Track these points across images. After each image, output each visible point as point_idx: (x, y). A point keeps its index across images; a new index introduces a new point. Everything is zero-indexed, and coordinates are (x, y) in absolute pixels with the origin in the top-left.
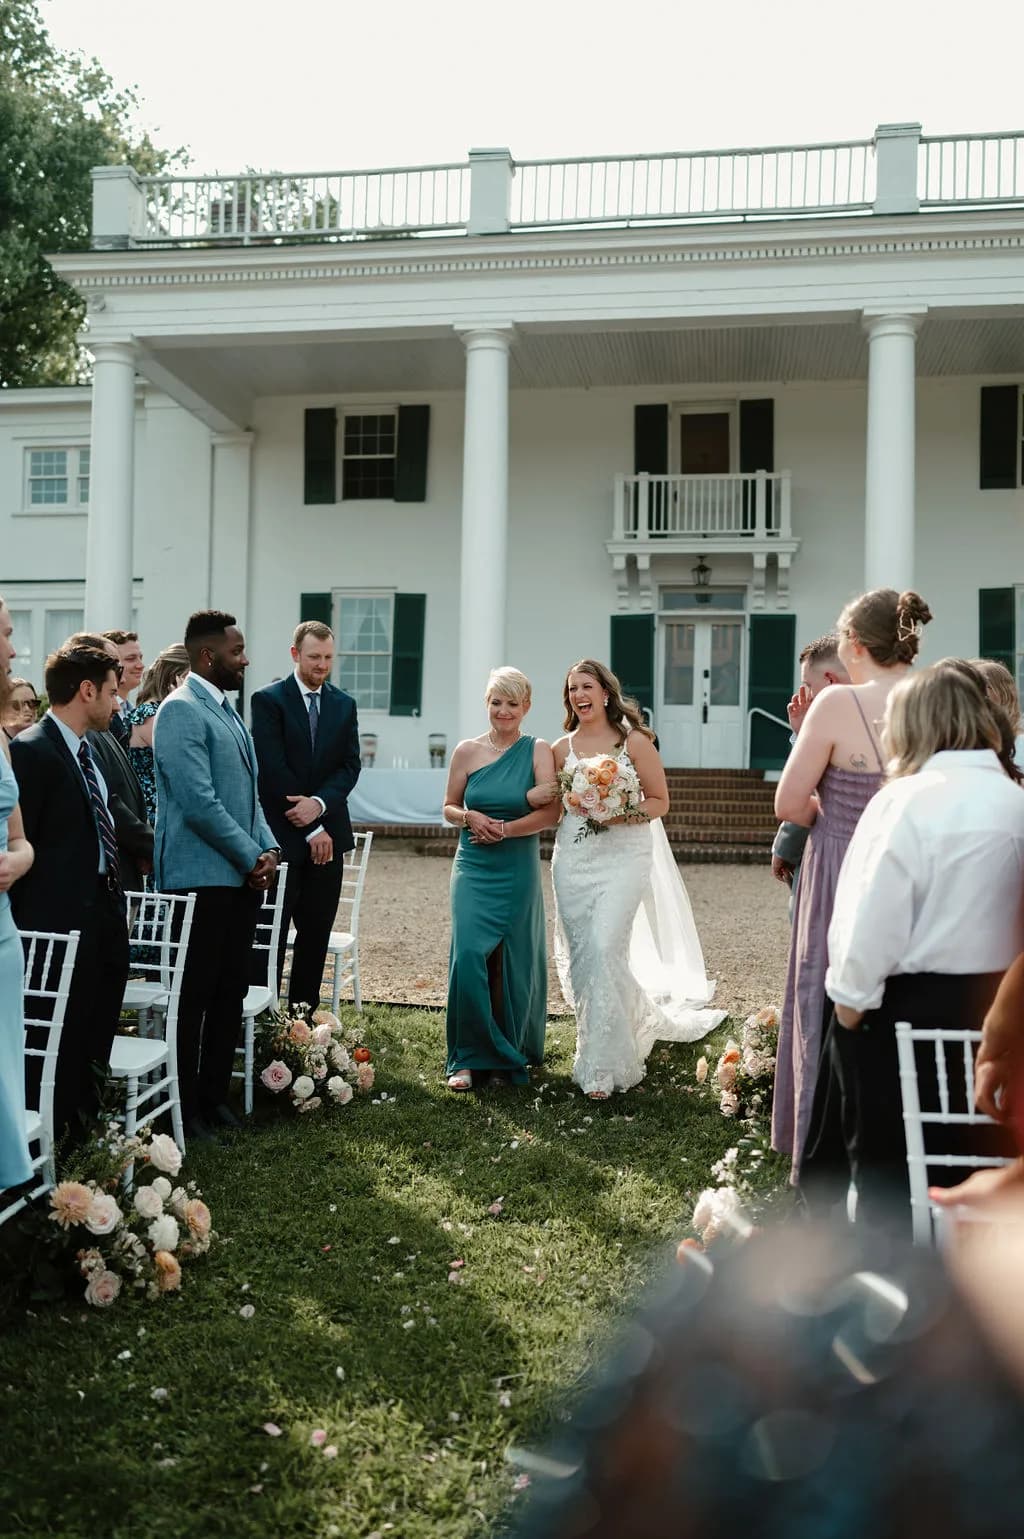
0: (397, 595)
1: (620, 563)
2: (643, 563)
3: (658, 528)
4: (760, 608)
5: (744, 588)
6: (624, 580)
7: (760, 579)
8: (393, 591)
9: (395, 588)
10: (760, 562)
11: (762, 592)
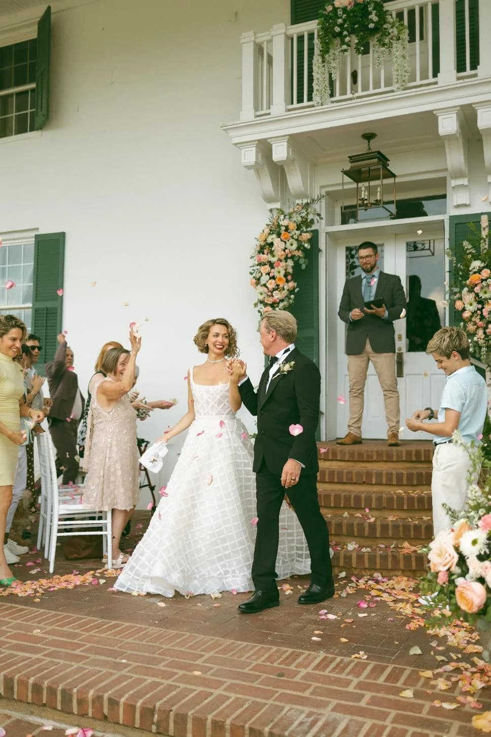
0: (37, 236)
1: (250, 156)
2: (280, 153)
3: (300, 100)
4: (465, 205)
5: (442, 182)
6: (268, 185)
7: (455, 158)
8: (33, 234)
9: (37, 229)
10: (448, 125)
11: (465, 181)
